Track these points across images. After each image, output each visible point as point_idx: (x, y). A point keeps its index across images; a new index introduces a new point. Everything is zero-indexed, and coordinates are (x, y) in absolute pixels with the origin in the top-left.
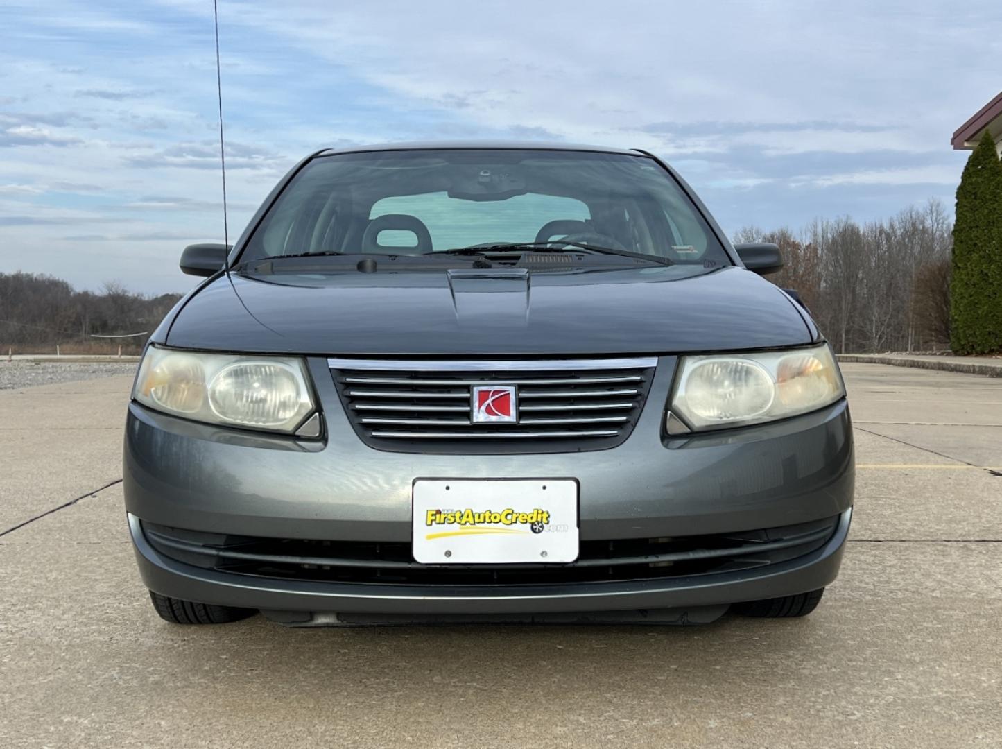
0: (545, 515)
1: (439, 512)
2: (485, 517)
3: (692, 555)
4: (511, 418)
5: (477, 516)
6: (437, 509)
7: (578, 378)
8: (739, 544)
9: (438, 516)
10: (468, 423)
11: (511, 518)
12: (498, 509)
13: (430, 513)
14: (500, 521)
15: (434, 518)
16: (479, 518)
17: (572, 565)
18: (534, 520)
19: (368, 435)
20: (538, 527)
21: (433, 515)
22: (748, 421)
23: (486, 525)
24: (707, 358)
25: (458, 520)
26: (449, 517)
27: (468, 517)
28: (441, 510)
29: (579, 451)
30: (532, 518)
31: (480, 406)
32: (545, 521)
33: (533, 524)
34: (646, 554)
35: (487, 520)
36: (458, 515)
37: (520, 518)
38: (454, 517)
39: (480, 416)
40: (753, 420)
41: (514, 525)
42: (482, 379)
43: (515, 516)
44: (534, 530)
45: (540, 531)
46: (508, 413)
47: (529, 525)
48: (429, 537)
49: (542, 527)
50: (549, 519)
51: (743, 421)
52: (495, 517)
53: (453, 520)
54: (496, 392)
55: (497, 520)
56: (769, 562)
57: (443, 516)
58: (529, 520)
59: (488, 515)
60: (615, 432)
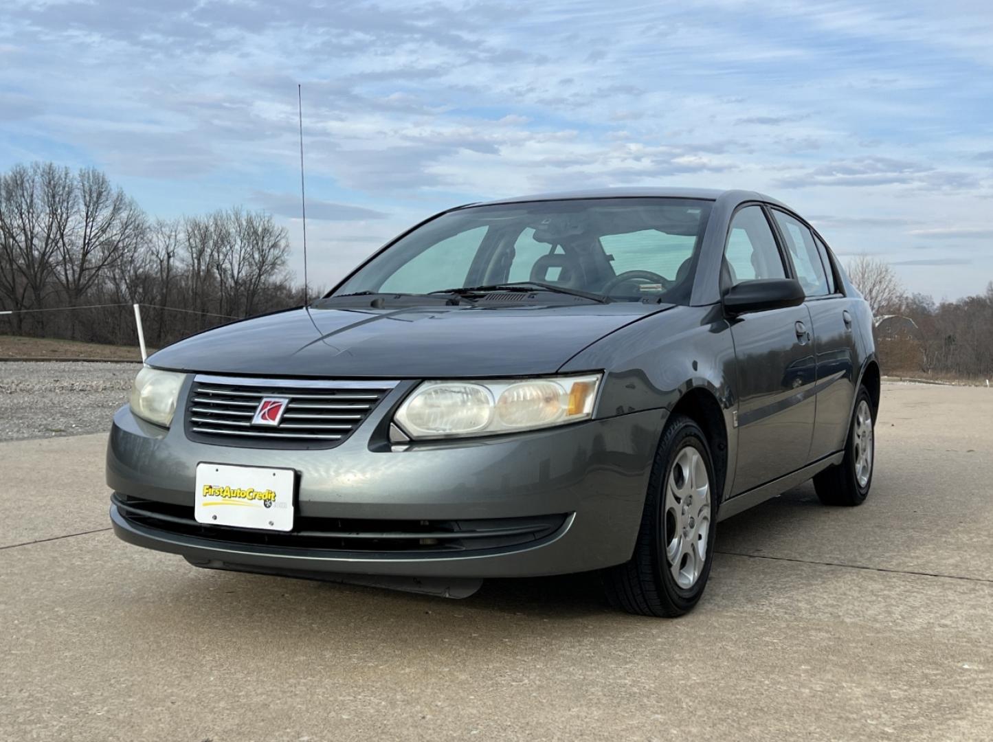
0: (273, 495)
1: (211, 487)
2: (237, 493)
3: (385, 536)
4: (275, 423)
5: (232, 491)
6: (210, 484)
7: (335, 395)
9: (210, 490)
10: (248, 424)
11: (252, 495)
12: (246, 488)
13: (205, 487)
15: (207, 491)
16: (234, 493)
17: (288, 534)
18: (266, 498)
19: (191, 430)
20: (268, 503)
21: (207, 489)
22: (462, 434)
23: (237, 499)
24: (442, 383)
25: (221, 494)
26: (216, 491)
27: (227, 492)
28: (213, 485)
29: (308, 449)
30: (265, 496)
31: (260, 412)
32: (273, 499)
33: (265, 501)
34: (350, 531)
35: (238, 495)
36: (222, 490)
37: (257, 496)
38: (219, 491)
39: (258, 420)
40: (467, 434)
41: (254, 500)
42: (273, 393)
43: (254, 494)
44: (265, 505)
45: (269, 507)
46: (274, 419)
47: (263, 501)
48: (205, 505)
49: (271, 503)
50: (275, 498)
51: (458, 434)
52: (243, 494)
53: (218, 493)
54: (274, 403)
55: (244, 496)
56: (464, 549)
57: (213, 490)
58: (263, 498)
59: (239, 491)
60: (339, 437)
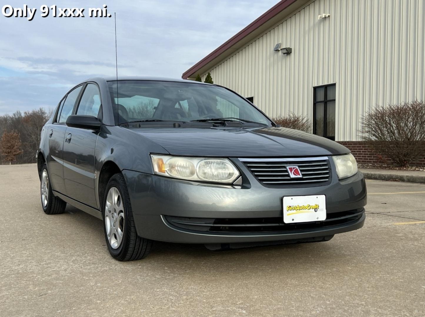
0: (318, 206)
1: (290, 207)
2: (302, 208)
4: (301, 176)
5: (300, 207)
6: (289, 206)
7: (312, 163)
8: (353, 213)
9: (290, 208)
10: (289, 178)
11: (309, 207)
12: (306, 205)
13: (288, 207)
14: (306, 208)
17: (325, 221)
19: (262, 183)
20: (316, 210)
21: (289, 208)
22: (349, 176)
23: (303, 210)
25: (295, 209)
26: (293, 208)
27: (298, 208)
28: (291, 206)
30: (315, 207)
31: (291, 173)
32: (318, 208)
33: (315, 209)
35: (303, 208)
36: (295, 207)
37: (312, 207)
39: (292, 176)
41: (310, 210)
42: (288, 164)
43: (310, 207)
44: (315, 211)
45: (317, 211)
47: (314, 209)
48: (287, 215)
49: (317, 210)
50: (319, 207)
52: (305, 208)
53: (294, 209)
54: (293, 168)
57: (291, 208)
58: (314, 208)
59: (303, 207)
60: (327, 180)
